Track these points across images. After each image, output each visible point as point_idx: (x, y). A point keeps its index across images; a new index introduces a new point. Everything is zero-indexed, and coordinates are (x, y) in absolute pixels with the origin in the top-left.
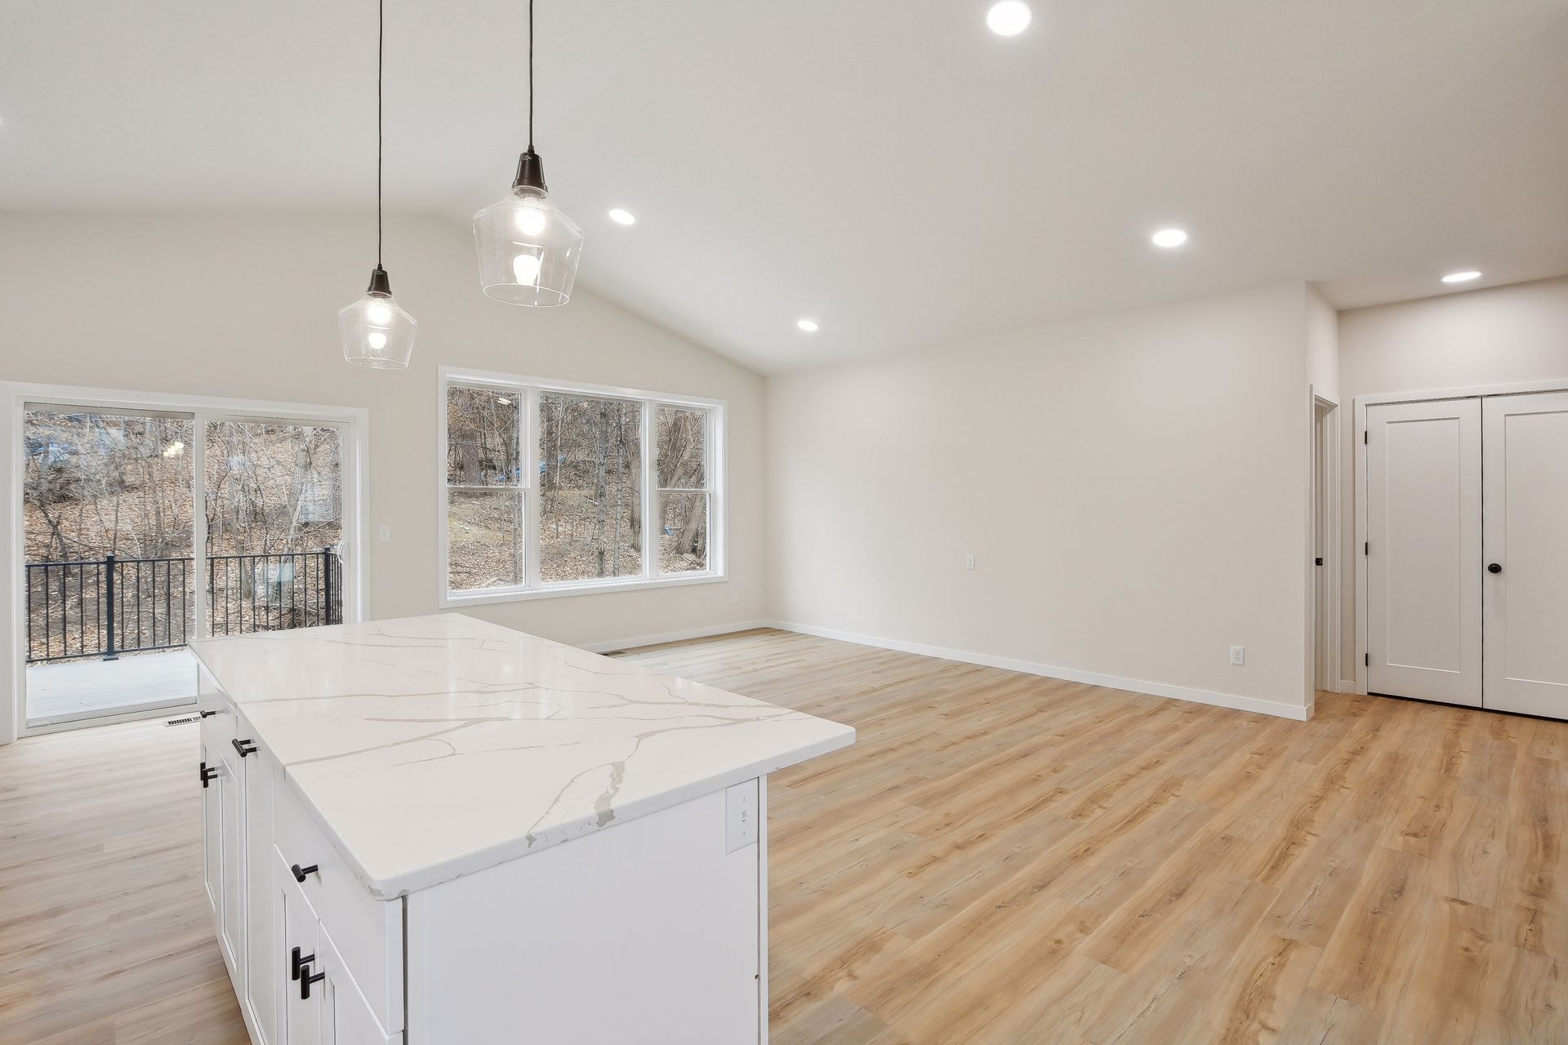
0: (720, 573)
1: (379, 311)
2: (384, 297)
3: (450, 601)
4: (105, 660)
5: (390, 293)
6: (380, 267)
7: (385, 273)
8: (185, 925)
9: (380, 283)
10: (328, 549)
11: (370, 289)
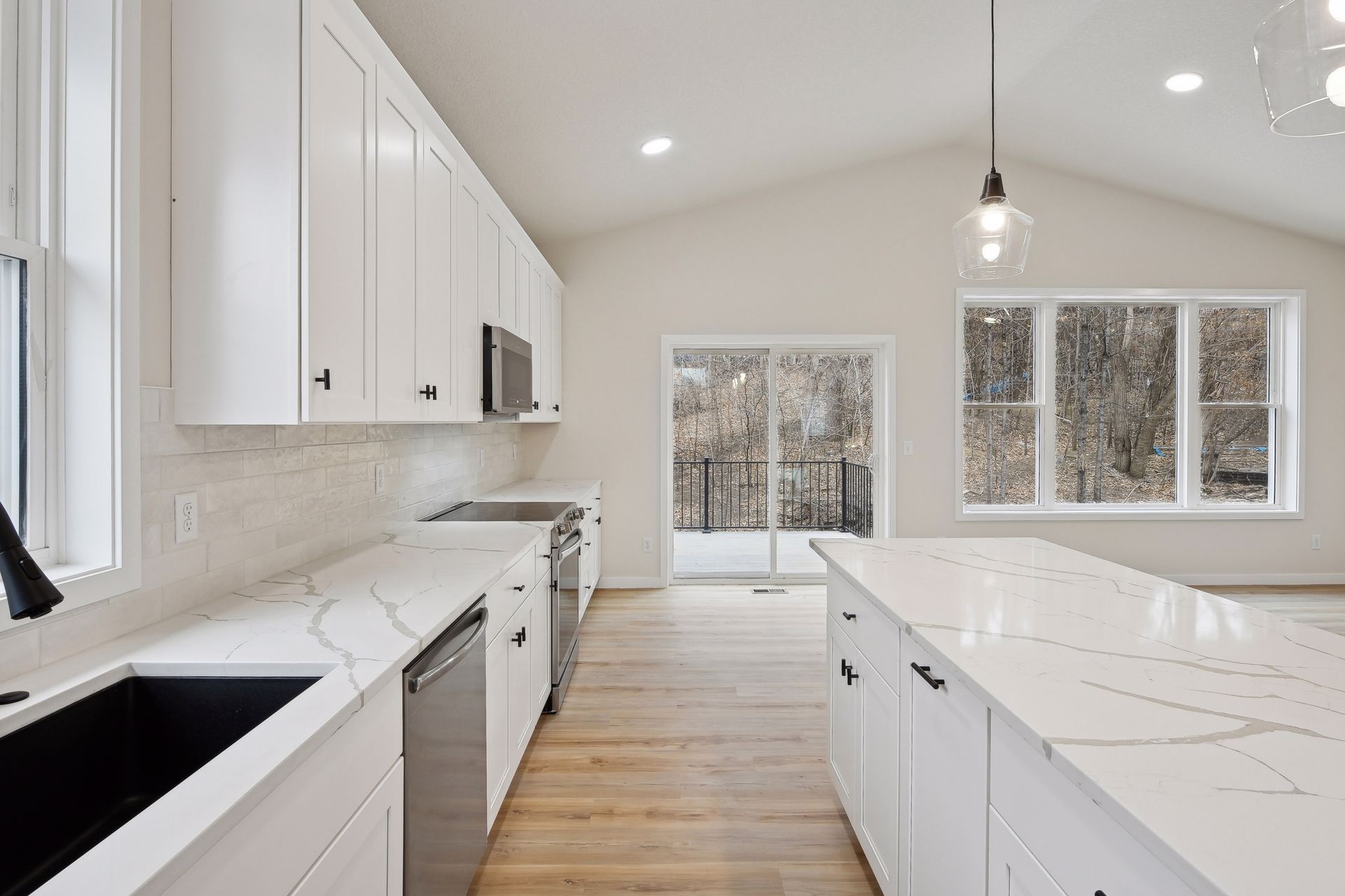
0: (1292, 506)
1: (993, 218)
2: (999, 201)
3: (967, 515)
4: (703, 533)
5: (1004, 195)
6: (993, 170)
7: (999, 175)
8: (810, 788)
9: (994, 188)
10: (844, 459)
11: (983, 196)
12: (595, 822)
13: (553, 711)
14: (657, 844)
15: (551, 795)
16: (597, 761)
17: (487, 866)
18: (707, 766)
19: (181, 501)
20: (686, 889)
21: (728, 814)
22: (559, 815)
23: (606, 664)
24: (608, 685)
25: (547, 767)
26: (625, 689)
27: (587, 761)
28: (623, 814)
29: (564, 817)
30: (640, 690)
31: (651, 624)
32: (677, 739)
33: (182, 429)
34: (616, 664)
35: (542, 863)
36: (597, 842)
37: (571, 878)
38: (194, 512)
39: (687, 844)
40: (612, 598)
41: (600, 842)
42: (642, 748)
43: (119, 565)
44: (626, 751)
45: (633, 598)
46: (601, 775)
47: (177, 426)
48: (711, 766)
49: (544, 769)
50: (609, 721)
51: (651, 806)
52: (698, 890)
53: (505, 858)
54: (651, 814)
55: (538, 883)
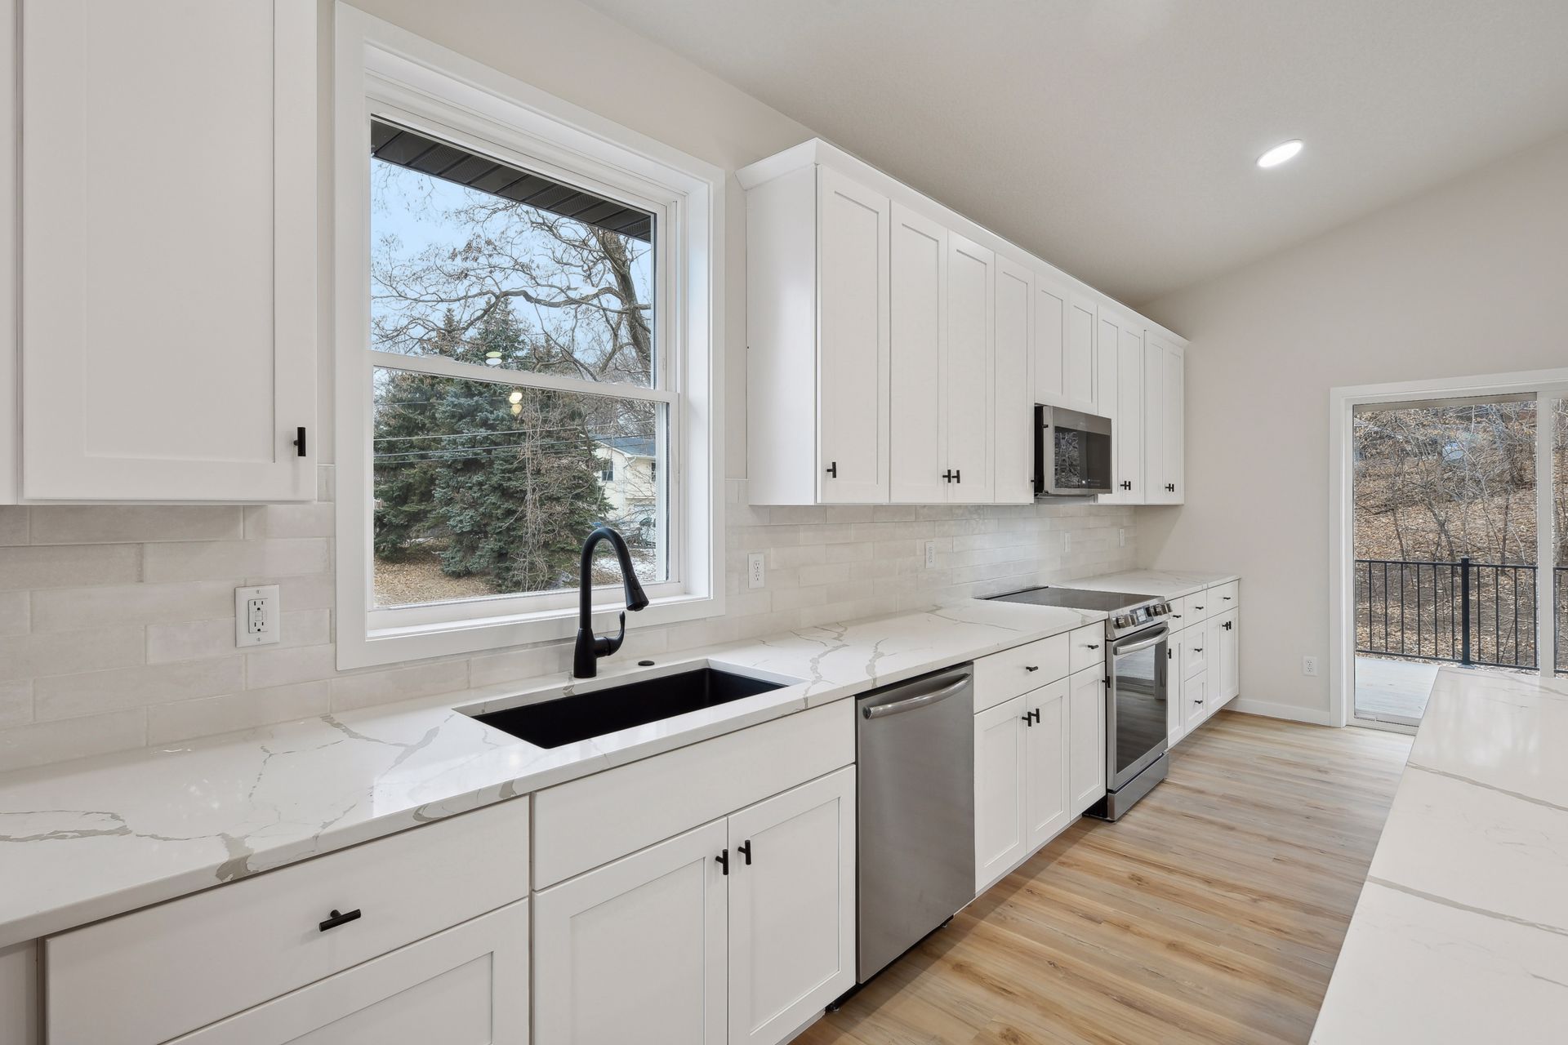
12: (1104, 928)
13: (1108, 818)
14: (1164, 974)
15: (1069, 890)
16: (1137, 880)
17: (983, 922)
18: (1278, 930)
19: (752, 559)
20: (1176, 1024)
21: (1275, 983)
22: (1070, 909)
23: (1201, 792)
24: (1190, 812)
25: (1078, 866)
26: (1211, 823)
27: (1126, 875)
28: (1140, 934)
29: (1074, 912)
30: (1232, 829)
31: (1296, 765)
32: (1251, 891)
33: (755, 508)
34: (1214, 795)
35: (1035, 940)
36: (1097, 945)
37: (1055, 962)
38: (761, 569)
39: (1201, 988)
40: (1249, 725)
41: (1101, 947)
42: (1198, 885)
43: (712, 598)
44: (1175, 881)
45: (1280, 730)
46: (1135, 892)
47: (750, 506)
48: (1282, 931)
49: (1075, 867)
50: (1171, 848)
51: (1176, 939)
52: (1189, 1031)
53: (1002, 922)
54: (1173, 946)
55: (1022, 952)
